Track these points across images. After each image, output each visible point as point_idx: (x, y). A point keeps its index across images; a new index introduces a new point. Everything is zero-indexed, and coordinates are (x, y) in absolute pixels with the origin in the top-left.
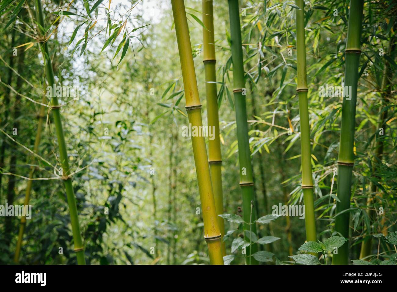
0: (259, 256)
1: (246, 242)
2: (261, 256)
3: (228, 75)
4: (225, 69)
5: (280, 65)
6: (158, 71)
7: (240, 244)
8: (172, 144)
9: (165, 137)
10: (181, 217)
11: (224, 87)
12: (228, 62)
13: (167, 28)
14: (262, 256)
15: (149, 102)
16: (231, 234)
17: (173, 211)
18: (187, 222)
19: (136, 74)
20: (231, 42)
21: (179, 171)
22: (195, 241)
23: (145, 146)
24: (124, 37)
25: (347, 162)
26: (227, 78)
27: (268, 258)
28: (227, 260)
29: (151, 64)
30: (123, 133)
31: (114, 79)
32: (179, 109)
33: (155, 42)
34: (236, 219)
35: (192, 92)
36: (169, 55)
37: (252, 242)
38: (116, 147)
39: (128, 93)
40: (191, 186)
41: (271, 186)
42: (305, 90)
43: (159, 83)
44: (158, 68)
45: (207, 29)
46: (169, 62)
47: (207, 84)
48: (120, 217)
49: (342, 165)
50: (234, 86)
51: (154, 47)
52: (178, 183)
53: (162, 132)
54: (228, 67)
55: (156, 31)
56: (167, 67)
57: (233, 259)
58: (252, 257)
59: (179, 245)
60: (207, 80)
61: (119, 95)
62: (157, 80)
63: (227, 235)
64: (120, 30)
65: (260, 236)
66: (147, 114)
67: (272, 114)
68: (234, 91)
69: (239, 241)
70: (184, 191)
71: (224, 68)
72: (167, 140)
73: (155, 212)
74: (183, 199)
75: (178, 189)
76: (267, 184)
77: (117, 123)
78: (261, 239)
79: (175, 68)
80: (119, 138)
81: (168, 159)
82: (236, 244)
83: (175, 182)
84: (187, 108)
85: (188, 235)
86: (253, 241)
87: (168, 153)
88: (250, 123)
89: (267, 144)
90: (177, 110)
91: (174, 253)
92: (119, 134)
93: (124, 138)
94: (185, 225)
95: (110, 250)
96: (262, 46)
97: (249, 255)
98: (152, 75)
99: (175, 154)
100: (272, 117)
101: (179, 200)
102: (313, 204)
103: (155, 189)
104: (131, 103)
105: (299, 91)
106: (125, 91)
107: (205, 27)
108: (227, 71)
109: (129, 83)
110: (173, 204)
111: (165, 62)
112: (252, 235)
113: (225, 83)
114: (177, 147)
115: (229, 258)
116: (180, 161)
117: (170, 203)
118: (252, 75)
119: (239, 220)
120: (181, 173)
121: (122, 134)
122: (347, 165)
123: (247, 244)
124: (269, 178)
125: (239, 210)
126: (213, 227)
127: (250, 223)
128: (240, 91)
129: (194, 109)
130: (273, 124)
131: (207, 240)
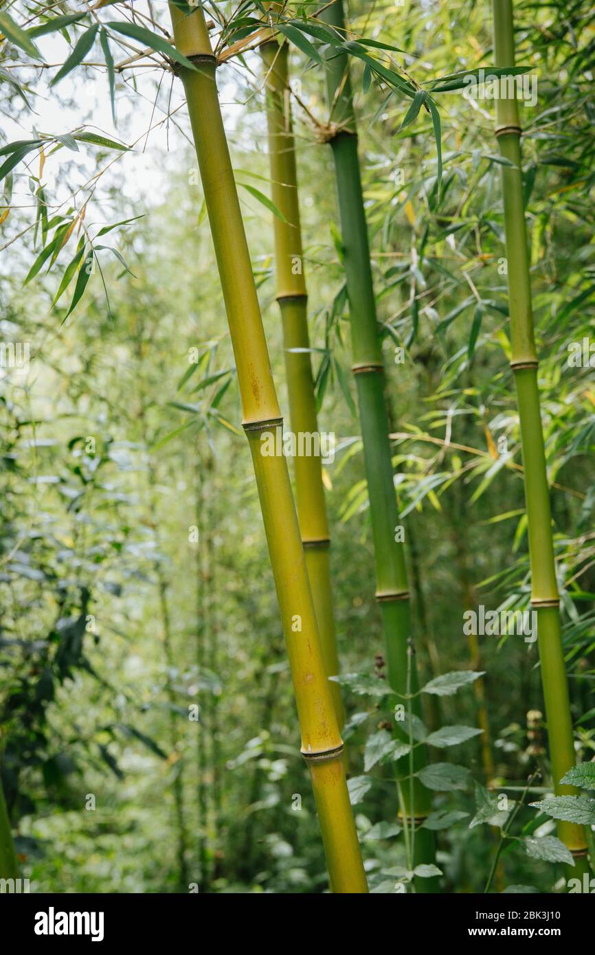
0: (432, 777)
1: (398, 745)
2: (437, 775)
4: (330, 315)
5: (465, 303)
6: (164, 314)
7: (386, 750)
8: (202, 479)
9: (183, 466)
10: (226, 646)
11: (329, 362)
12: (337, 299)
13: (180, 214)
14: (440, 775)
15: (146, 387)
16: (361, 722)
17: (207, 633)
18: (242, 656)
19: (111, 325)
20: (344, 251)
21: (218, 541)
22: (260, 699)
23: (140, 489)
24: (80, 250)
26: (337, 340)
27: (454, 782)
28: (355, 789)
29: (145, 299)
30: (88, 467)
31: (60, 337)
32: (220, 416)
33: (153, 249)
34: (371, 685)
35: (259, 385)
36: (188, 278)
38: (74, 501)
39: (93, 370)
40: (247, 575)
41: (431, 568)
42: (531, 366)
43: (166, 341)
44: (161, 309)
45: (286, 221)
46: (188, 294)
47: (287, 354)
48: (86, 667)
50: (356, 359)
51: (151, 259)
52: (219, 570)
53: (176, 453)
54: (338, 310)
55: (156, 221)
56: (183, 303)
57: (368, 787)
58: (417, 780)
59: (223, 709)
60: (287, 344)
61: (73, 375)
62: (160, 335)
63: (352, 724)
64: (70, 229)
65: (435, 727)
66: (141, 415)
67: (445, 417)
68: (355, 370)
69: (382, 741)
70: (233, 585)
71: (327, 314)
72: (190, 471)
73: (168, 636)
74: (231, 604)
75: (217, 584)
76: (423, 564)
77: (72, 444)
78: (435, 734)
79: (201, 306)
80: (76, 479)
81: (192, 514)
82: (376, 749)
83: (211, 566)
84: (245, 426)
85: (244, 688)
86: (416, 738)
87: (192, 500)
88: (395, 440)
89: (436, 489)
90: (215, 417)
91: (215, 730)
92: (77, 471)
93: (88, 477)
94: (238, 665)
95: (65, 744)
96: (419, 258)
97: (407, 773)
98: (149, 324)
99: (207, 505)
100: (445, 426)
101: (221, 607)
103: (164, 586)
104: (103, 394)
105: (518, 367)
106: (88, 366)
107: (281, 214)
108: (335, 321)
109: (98, 344)
110: (207, 619)
111: (177, 294)
112: (415, 725)
113: (332, 350)
114: (214, 489)
115: (359, 785)
116: (221, 517)
117: (201, 615)
118: (396, 328)
119: (381, 688)
120: (223, 547)
121: (84, 471)
123: (402, 748)
124: (427, 551)
125: (378, 661)
126: (324, 724)
127: (408, 696)
128: (370, 370)
129: (263, 428)
130: (447, 442)
131: (309, 758)
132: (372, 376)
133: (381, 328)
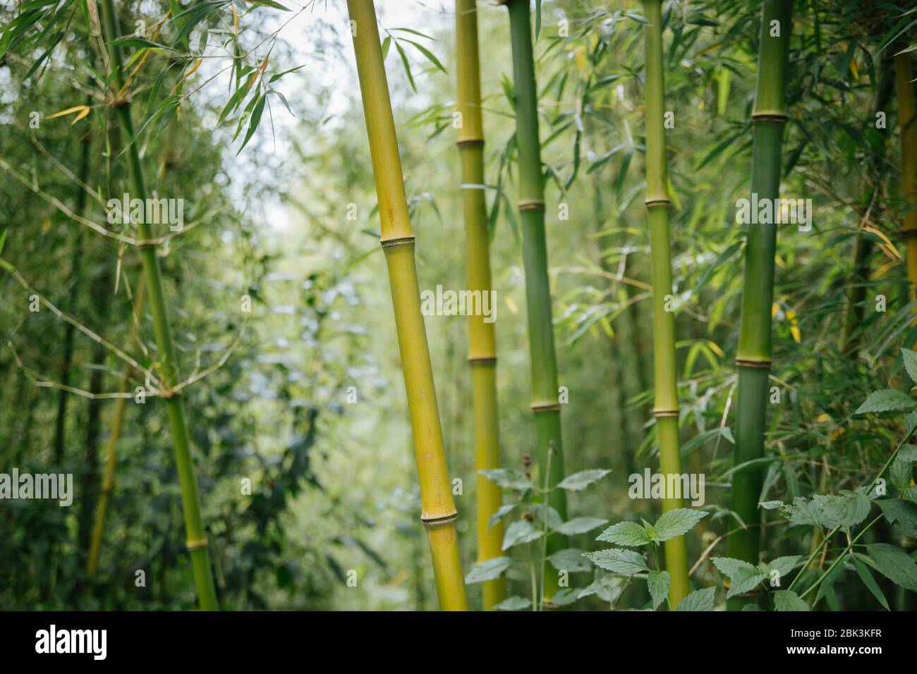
0: (562, 561)
1: (533, 530)
2: (567, 560)
3: (509, 169)
4: (504, 157)
5: (618, 147)
7: (520, 534)
12: (509, 145)
14: (569, 559)
16: (507, 512)
25: (757, 358)
26: (508, 178)
27: (580, 565)
34: (515, 480)
35: (394, 209)
37: (549, 530)
42: (662, 204)
49: (746, 365)
50: (522, 196)
54: (510, 153)
57: (505, 566)
58: (548, 563)
63: (499, 514)
64: (254, 77)
65: (565, 518)
67: (619, 255)
68: (520, 207)
69: (522, 527)
71: (502, 155)
78: (567, 524)
80: (311, 311)
82: (514, 534)
84: (383, 243)
86: (551, 526)
96: (582, 106)
97: (541, 558)
100: (619, 262)
102: (679, 450)
105: (651, 205)
108: (507, 162)
112: (550, 514)
113: (504, 187)
115: (497, 564)
118: (558, 169)
119: (524, 483)
122: (756, 366)
123: (536, 533)
125: (526, 461)
126: (439, 495)
127: (546, 490)
128: (533, 207)
129: (396, 245)
130: (619, 277)
131: (426, 523)
132: (536, 213)
133: (544, 169)
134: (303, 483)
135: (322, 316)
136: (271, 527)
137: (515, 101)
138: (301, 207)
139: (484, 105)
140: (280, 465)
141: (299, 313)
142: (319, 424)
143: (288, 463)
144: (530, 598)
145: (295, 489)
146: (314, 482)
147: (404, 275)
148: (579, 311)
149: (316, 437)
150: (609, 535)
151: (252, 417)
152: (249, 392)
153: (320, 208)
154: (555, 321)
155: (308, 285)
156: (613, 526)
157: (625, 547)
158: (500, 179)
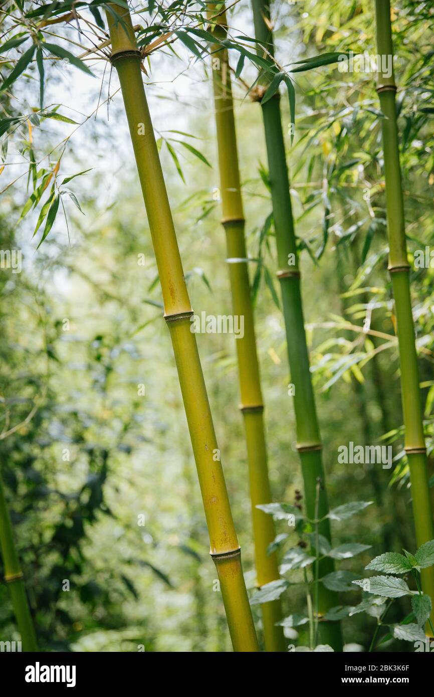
0: (332, 582)
3: (268, 244)
7: (297, 560)
14: (339, 580)
24: (52, 194)
26: (267, 253)
27: (349, 585)
28: (274, 590)
34: (289, 513)
35: (174, 288)
37: (320, 555)
42: (404, 269)
57: (285, 588)
58: (321, 584)
63: (276, 542)
67: (364, 310)
68: (279, 276)
78: (336, 550)
84: (166, 318)
86: (320, 552)
96: (328, 187)
100: (365, 317)
105: (393, 271)
108: (266, 237)
112: (320, 541)
113: (263, 259)
119: (296, 515)
123: (309, 559)
125: (297, 495)
126: (225, 533)
127: (316, 520)
128: (289, 275)
129: (178, 319)
130: (366, 329)
131: (214, 558)
132: (292, 280)
133: (298, 242)
134: (99, 514)
135: (109, 370)
136: (73, 552)
137: (270, 183)
138: (86, 277)
139: (244, 189)
140: (78, 499)
141: (89, 368)
142: (110, 463)
143: (85, 498)
144: (308, 617)
145: (92, 519)
146: (108, 512)
147: (185, 345)
148: (332, 360)
149: (108, 474)
150: (376, 564)
151: (53, 459)
152: (50, 438)
153: (103, 278)
154: (313, 369)
155: (96, 344)
156: (379, 557)
157: (390, 575)
158: (260, 254)
